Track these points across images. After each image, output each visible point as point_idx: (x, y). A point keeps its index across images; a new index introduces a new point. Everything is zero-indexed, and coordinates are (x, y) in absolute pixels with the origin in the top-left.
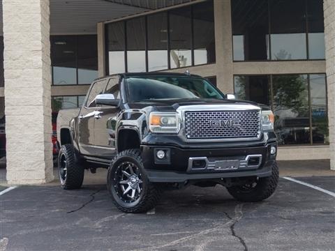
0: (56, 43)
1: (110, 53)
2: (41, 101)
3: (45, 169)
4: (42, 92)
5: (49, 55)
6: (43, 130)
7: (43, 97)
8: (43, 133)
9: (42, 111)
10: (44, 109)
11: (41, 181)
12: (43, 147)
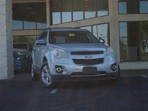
0: (27, 8)
1: (53, 13)
2: (5, 33)
3: (8, 72)
4: (6, 28)
5: (11, 8)
6: (6, 49)
7: (6, 31)
8: (6, 51)
9: (6, 39)
10: (7, 38)
11: (5, 78)
12: (6, 59)
